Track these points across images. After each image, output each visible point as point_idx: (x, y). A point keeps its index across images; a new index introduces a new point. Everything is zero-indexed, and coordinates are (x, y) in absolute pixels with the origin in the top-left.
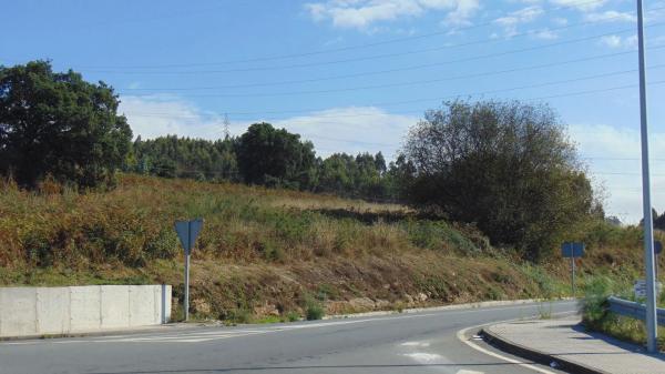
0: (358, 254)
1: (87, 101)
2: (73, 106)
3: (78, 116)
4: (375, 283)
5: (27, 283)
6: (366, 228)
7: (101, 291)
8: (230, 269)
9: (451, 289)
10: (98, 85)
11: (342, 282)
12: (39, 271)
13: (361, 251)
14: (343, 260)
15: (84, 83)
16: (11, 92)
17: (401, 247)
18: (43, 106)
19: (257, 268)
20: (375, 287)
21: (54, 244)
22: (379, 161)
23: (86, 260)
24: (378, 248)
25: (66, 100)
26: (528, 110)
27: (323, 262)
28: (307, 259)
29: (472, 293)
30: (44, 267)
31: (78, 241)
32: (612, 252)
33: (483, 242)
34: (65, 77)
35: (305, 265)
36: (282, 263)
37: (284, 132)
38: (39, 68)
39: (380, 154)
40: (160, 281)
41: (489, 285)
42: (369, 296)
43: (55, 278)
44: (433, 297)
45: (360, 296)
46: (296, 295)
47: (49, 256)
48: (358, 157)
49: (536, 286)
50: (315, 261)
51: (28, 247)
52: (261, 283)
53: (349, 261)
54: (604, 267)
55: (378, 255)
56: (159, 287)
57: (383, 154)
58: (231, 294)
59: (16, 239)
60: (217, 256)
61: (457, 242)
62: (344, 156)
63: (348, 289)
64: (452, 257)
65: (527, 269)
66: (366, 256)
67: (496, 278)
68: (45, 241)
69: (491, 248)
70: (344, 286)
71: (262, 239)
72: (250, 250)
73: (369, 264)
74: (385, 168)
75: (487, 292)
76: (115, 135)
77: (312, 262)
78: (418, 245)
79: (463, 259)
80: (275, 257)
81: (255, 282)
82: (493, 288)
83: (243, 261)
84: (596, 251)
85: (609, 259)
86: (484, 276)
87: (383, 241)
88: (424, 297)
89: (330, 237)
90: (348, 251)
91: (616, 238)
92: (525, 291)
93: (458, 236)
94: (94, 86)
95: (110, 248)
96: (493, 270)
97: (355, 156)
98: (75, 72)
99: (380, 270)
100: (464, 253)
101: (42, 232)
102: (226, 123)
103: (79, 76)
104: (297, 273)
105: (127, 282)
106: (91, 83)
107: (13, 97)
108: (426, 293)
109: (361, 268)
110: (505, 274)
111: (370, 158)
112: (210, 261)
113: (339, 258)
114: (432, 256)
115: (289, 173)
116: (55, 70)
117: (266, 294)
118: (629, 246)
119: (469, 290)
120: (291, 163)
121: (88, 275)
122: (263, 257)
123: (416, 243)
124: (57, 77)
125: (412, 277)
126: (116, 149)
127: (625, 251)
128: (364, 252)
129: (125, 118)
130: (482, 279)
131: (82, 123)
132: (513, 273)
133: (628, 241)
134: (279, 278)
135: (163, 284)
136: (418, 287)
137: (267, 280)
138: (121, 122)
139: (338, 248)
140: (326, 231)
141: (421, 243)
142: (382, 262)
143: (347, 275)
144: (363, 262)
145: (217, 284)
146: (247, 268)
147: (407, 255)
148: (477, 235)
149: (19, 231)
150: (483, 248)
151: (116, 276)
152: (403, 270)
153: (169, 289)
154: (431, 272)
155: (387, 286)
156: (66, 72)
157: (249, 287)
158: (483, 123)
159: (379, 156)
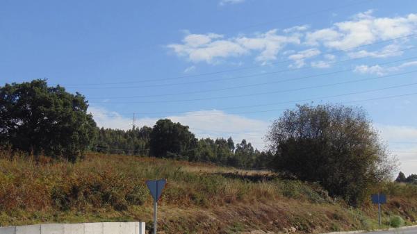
0: (252, 201)
1: (69, 104)
2: (61, 108)
3: (64, 114)
4: (265, 221)
5: (55, 221)
6: (255, 185)
7: (103, 226)
8: (177, 211)
9: (310, 224)
10: (75, 95)
11: (244, 220)
12: (62, 213)
13: (253, 200)
14: (243, 205)
15: (67, 94)
16: (20, 99)
17: (276, 197)
18: (42, 108)
19: (194, 211)
20: (264, 223)
21: (70, 196)
22: (230, 143)
23: (90, 206)
24: (263, 198)
25: (56, 104)
26: (349, 110)
27: (232, 207)
28: (221, 205)
29: (323, 227)
30: (64, 210)
31: (85, 193)
32: (399, 200)
33: (324, 194)
34: (54, 89)
35: (221, 209)
36: (207, 207)
37: (179, 125)
38: (39, 84)
39: (230, 138)
40: (137, 219)
41: (332, 222)
42: (262, 229)
43: (72, 217)
44: (299, 229)
45: (257, 229)
46: (219, 228)
47: (67, 203)
48: (217, 141)
49: (359, 222)
50: (227, 206)
51: (54, 197)
52: (197, 220)
53: (247, 206)
54: (394, 210)
55: (264, 202)
56: (138, 223)
57: (233, 139)
58: (180, 228)
59: (46, 192)
60: (168, 203)
61: (308, 194)
62: (208, 140)
63: (249, 225)
64: (306, 203)
65: (351, 211)
66: (257, 204)
67: (335, 217)
68: (65, 193)
69: (329, 198)
70: (246, 222)
71: (193, 192)
72: (188, 199)
73: (259, 208)
74: (234, 148)
75: (331, 226)
76: (86, 126)
77: (224, 207)
78: (286, 195)
79: (314, 205)
80: (202, 204)
81: (194, 220)
82: (334, 223)
83: (183, 206)
84: (389, 200)
85: (397, 205)
86: (328, 216)
87: (266, 193)
88: (294, 229)
89: (235, 191)
90: (245, 199)
91: (400, 191)
92: (353, 225)
93: (309, 189)
94: (72, 95)
95: (106, 198)
96: (333, 212)
97: (215, 140)
98: (61, 86)
99: (267, 212)
100: (313, 201)
101: (62, 188)
102: (134, 120)
103: (64, 89)
104: (217, 214)
105: (118, 220)
106: (71, 93)
107: (21, 103)
108: (295, 227)
109: (255, 210)
110: (340, 215)
111: (224, 141)
112: (164, 207)
113: (241, 204)
114: (295, 203)
115: (182, 151)
116: (49, 85)
117: (201, 227)
118: (407, 197)
119: (321, 225)
120: (184, 144)
121: (92, 216)
122: (196, 204)
123: (286, 194)
124: (50, 90)
125: (286, 217)
126: (87, 135)
127: (406, 200)
128: (255, 200)
129: (91, 116)
130: (327, 218)
131: (67, 119)
132: (345, 214)
133: (407, 194)
134: (207, 217)
135: (140, 221)
136: (290, 223)
137: (201, 218)
138: (89, 118)
139: (239, 198)
140: (231, 187)
141: (288, 195)
142: (266, 207)
143: (247, 215)
144: (255, 208)
145: (171, 221)
146: (186, 211)
147: (281, 202)
148: (320, 189)
149: (47, 187)
150: (325, 198)
151: (109, 216)
152: (280, 212)
153: (144, 224)
154: (297, 213)
155: (271, 223)
156: (55, 86)
157: (190, 223)
158: (319, 119)
159: (230, 140)
